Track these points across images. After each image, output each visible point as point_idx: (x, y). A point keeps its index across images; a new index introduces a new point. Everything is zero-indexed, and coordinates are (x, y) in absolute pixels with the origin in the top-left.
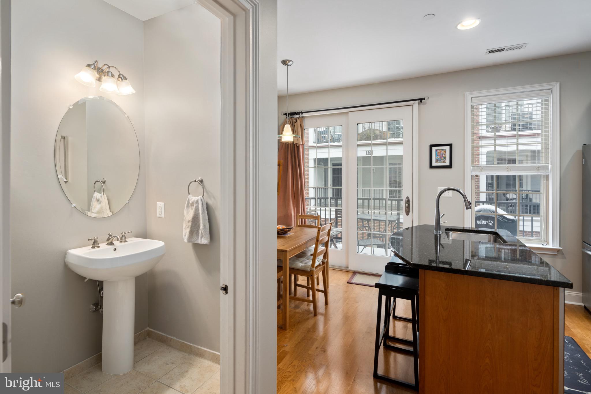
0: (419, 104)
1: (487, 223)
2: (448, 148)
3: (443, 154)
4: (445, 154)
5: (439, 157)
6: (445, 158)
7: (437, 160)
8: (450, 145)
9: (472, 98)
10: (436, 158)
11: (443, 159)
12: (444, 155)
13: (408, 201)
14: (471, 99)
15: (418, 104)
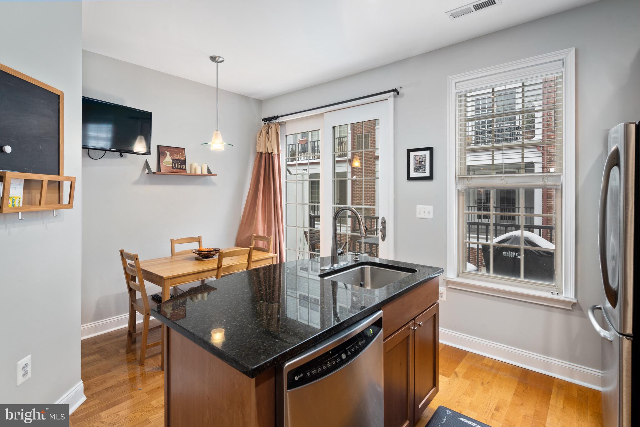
0: (395, 97)
1: (515, 256)
2: (427, 153)
3: (422, 161)
4: (425, 161)
5: (418, 165)
6: (424, 166)
7: (417, 170)
8: (431, 149)
9: (456, 83)
10: (415, 166)
11: (423, 168)
12: (423, 163)
13: (384, 223)
14: (455, 85)
15: (393, 97)
